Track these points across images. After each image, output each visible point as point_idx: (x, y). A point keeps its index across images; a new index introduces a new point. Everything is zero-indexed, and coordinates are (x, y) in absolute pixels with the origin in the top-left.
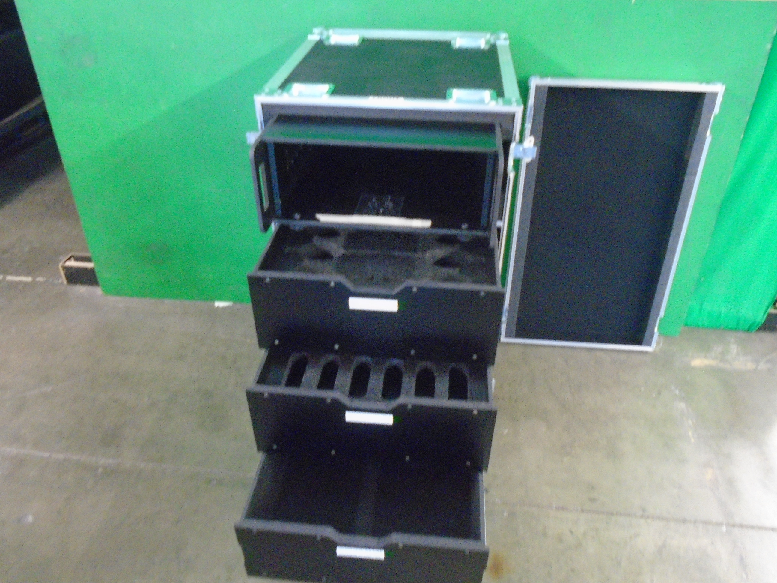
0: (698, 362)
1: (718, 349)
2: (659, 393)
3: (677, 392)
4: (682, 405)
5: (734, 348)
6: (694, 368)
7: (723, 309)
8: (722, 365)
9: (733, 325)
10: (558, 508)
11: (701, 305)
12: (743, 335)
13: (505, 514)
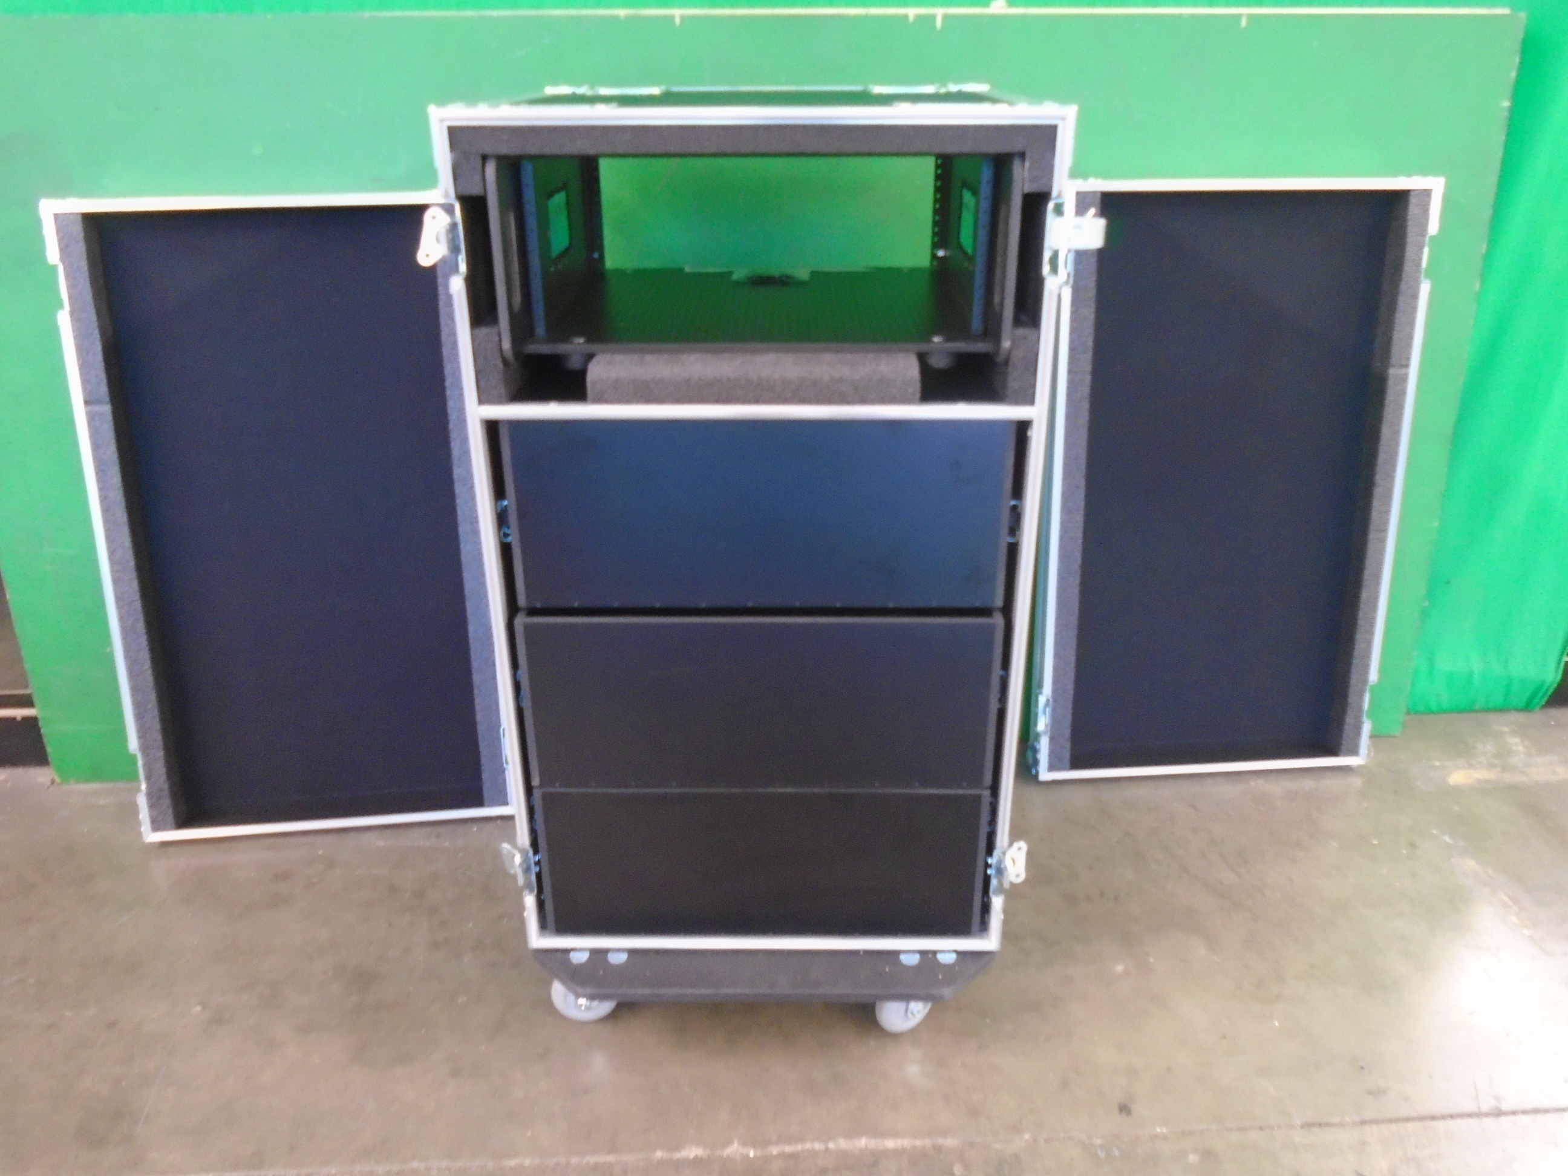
0: (1459, 777)
1: (1486, 748)
2: (1413, 845)
3: (1447, 839)
4: (1471, 864)
5: (1516, 743)
6: (1457, 791)
7: (1476, 666)
8: (1508, 778)
9: (1498, 701)
10: (1307, 1126)
11: (1431, 662)
12: (1521, 717)
13: (1193, 1158)
